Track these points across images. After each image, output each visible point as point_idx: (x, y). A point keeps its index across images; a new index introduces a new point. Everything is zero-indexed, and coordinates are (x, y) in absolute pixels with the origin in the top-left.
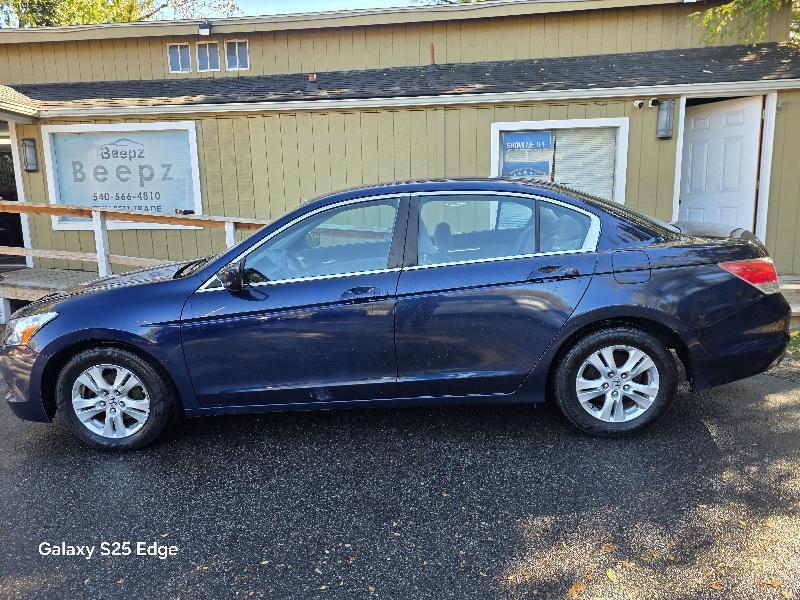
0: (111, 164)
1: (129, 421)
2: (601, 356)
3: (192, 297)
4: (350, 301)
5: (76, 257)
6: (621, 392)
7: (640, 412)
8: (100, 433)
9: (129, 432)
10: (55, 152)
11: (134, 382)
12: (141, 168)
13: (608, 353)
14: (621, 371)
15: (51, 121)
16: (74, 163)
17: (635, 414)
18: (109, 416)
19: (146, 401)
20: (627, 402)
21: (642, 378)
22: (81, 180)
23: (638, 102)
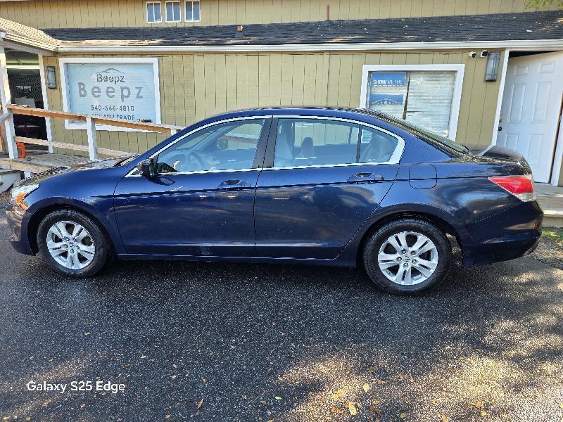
0: (103, 86)
1: (82, 259)
2: (397, 238)
3: (122, 180)
4: (224, 189)
5: (76, 148)
6: (410, 264)
7: (423, 279)
8: (64, 265)
9: (82, 266)
10: (68, 76)
11: (85, 233)
12: (122, 89)
13: (402, 236)
14: (411, 249)
15: (65, 54)
16: (80, 84)
17: (419, 280)
18: (69, 254)
19: (92, 246)
20: (415, 272)
21: (427, 256)
22: (84, 96)
23: (472, 53)
